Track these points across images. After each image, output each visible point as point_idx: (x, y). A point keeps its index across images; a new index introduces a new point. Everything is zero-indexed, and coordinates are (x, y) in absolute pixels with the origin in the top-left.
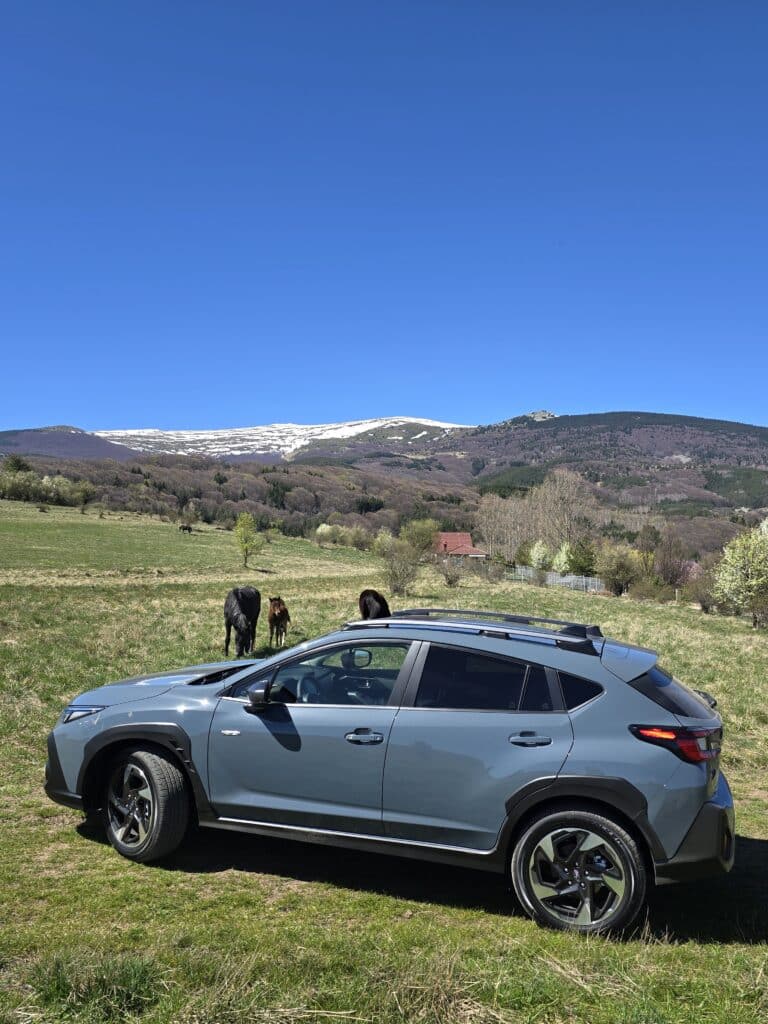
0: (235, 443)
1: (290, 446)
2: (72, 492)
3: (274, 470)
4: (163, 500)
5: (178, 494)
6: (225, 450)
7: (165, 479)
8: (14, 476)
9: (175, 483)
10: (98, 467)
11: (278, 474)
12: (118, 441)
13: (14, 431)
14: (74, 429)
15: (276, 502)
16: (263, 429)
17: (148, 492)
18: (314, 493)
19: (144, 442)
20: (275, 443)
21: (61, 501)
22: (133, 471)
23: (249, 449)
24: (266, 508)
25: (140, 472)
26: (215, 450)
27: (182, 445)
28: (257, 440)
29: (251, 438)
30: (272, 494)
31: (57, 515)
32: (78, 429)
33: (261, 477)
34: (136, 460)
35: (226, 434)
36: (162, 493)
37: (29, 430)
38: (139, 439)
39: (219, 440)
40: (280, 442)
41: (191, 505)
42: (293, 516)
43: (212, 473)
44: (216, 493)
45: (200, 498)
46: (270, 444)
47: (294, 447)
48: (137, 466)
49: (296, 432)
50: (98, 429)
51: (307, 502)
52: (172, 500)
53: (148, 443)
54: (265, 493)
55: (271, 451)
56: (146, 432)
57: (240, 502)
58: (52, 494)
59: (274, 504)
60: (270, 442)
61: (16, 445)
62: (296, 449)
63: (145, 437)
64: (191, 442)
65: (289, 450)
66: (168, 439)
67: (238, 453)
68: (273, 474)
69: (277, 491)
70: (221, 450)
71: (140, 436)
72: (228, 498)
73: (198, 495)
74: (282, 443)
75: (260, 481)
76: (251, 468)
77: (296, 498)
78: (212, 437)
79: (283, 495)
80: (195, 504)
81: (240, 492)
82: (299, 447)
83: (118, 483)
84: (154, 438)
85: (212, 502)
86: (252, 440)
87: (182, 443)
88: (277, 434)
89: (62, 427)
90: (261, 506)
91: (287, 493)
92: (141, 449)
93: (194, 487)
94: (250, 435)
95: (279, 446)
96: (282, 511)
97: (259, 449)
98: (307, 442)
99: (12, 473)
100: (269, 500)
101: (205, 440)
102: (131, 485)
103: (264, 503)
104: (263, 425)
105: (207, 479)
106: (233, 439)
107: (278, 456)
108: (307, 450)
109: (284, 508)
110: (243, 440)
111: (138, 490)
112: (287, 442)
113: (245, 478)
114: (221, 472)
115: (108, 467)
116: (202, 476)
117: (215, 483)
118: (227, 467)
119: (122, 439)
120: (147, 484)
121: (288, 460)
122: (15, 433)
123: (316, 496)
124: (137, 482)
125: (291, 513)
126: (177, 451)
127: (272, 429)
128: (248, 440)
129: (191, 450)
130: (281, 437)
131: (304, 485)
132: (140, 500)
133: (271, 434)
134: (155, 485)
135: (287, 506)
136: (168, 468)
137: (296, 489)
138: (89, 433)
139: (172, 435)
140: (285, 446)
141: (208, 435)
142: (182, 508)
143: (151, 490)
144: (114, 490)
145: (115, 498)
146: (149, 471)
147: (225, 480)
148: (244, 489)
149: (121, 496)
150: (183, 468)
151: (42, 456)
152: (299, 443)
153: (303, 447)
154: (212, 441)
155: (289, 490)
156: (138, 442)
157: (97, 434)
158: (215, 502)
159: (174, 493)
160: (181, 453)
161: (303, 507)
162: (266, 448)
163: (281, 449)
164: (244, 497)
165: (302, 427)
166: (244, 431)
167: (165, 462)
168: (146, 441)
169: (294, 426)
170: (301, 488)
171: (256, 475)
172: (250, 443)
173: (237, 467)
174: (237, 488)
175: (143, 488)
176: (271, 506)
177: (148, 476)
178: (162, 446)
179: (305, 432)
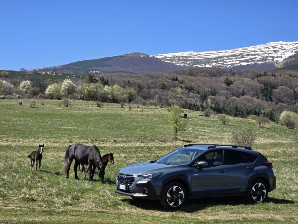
0: (243, 57)
1: (281, 57)
2: (122, 94)
3: (265, 74)
4: (191, 97)
5: (201, 93)
6: (236, 62)
7: (192, 84)
8: (89, 86)
9: (199, 86)
10: (152, 77)
11: (268, 77)
12: (169, 60)
13: (108, 58)
14: (142, 54)
15: (266, 96)
16: (261, 46)
17: (182, 93)
18: (293, 90)
19: (185, 60)
20: (270, 55)
21: (114, 100)
22: (173, 79)
23: (252, 61)
24: (259, 101)
25: (177, 80)
26: (231, 63)
27: (208, 61)
28: (258, 54)
29: (253, 53)
30: (263, 91)
31: (108, 108)
32: (145, 54)
33: (256, 80)
34: (176, 72)
35: (237, 51)
36: (191, 93)
37: (116, 57)
38: (181, 58)
39: (232, 56)
40: (274, 55)
41: (209, 100)
42: (278, 105)
43: (223, 78)
44: (226, 92)
45: (215, 95)
46: (267, 57)
47: (284, 58)
48: (175, 76)
49: (285, 47)
50: (156, 54)
51: (288, 96)
52: (197, 97)
53: (186, 60)
54: (259, 91)
55: (268, 61)
56: (185, 54)
57: (241, 97)
58: (110, 96)
59: (265, 98)
60: (267, 55)
61: (110, 66)
62: (285, 59)
63: (185, 57)
64: (214, 59)
65: (280, 60)
66: (199, 57)
67: (244, 64)
68: (265, 77)
69: (267, 89)
70: (233, 63)
71: (182, 57)
72: (233, 95)
73: (214, 94)
74: (275, 55)
75: (255, 83)
76: (249, 74)
77: (280, 94)
78: (227, 54)
79: (271, 92)
80: (211, 99)
81: (241, 91)
82: (287, 57)
83: (164, 87)
84: (191, 57)
85: (222, 98)
86: (255, 55)
87: (208, 59)
88: (272, 49)
89: (136, 53)
90: (255, 99)
91: (274, 90)
92: (183, 65)
93: (211, 89)
94: (253, 51)
95: (273, 58)
96: (270, 102)
97: (259, 61)
98: (293, 53)
99: (88, 84)
100: (261, 95)
101: (223, 57)
102: (172, 88)
103: (258, 98)
104: (262, 44)
105: (220, 83)
106: (242, 55)
107: (272, 64)
108: (293, 59)
109: (272, 101)
110: (248, 55)
111: (176, 92)
112: (279, 54)
113: (245, 82)
114: (229, 77)
115: (158, 77)
116: (216, 81)
117: (224, 85)
118: (233, 74)
119: (171, 59)
120: (181, 87)
121: (279, 67)
122: (109, 59)
123: (295, 92)
124: (175, 86)
125: (277, 104)
126: (205, 65)
127: (268, 46)
128: (252, 55)
129: (214, 64)
130: (274, 51)
131: (286, 85)
132: (177, 98)
133: (268, 50)
134: (186, 88)
135: (274, 99)
136: (195, 76)
137: (280, 87)
138: (151, 56)
139: (202, 55)
140: (277, 57)
141: (226, 53)
142: (203, 102)
143: (184, 91)
144: (162, 92)
145: (162, 97)
146: (183, 79)
147: (232, 83)
148: (244, 88)
149: (166, 96)
150: (204, 76)
151: (123, 72)
152: (288, 54)
153: (290, 57)
154: (228, 56)
155: (275, 88)
156: (181, 60)
157: (156, 56)
158: (224, 98)
159: (199, 93)
160: (207, 66)
161: (285, 99)
162: (264, 59)
163: (275, 59)
164: (244, 94)
165: (289, 43)
166: (250, 49)
167: (194, 72)
168: (185, 59)
169: (284, 43)
170: (284, 87)
171: (253, 79)
172: (253, 57)
173: (240, 74)
174: (239, 88)
175: (179, 90)
176: (262, 99)
177: (182, 82)
178: (196, 62)
179: (291, 47)
